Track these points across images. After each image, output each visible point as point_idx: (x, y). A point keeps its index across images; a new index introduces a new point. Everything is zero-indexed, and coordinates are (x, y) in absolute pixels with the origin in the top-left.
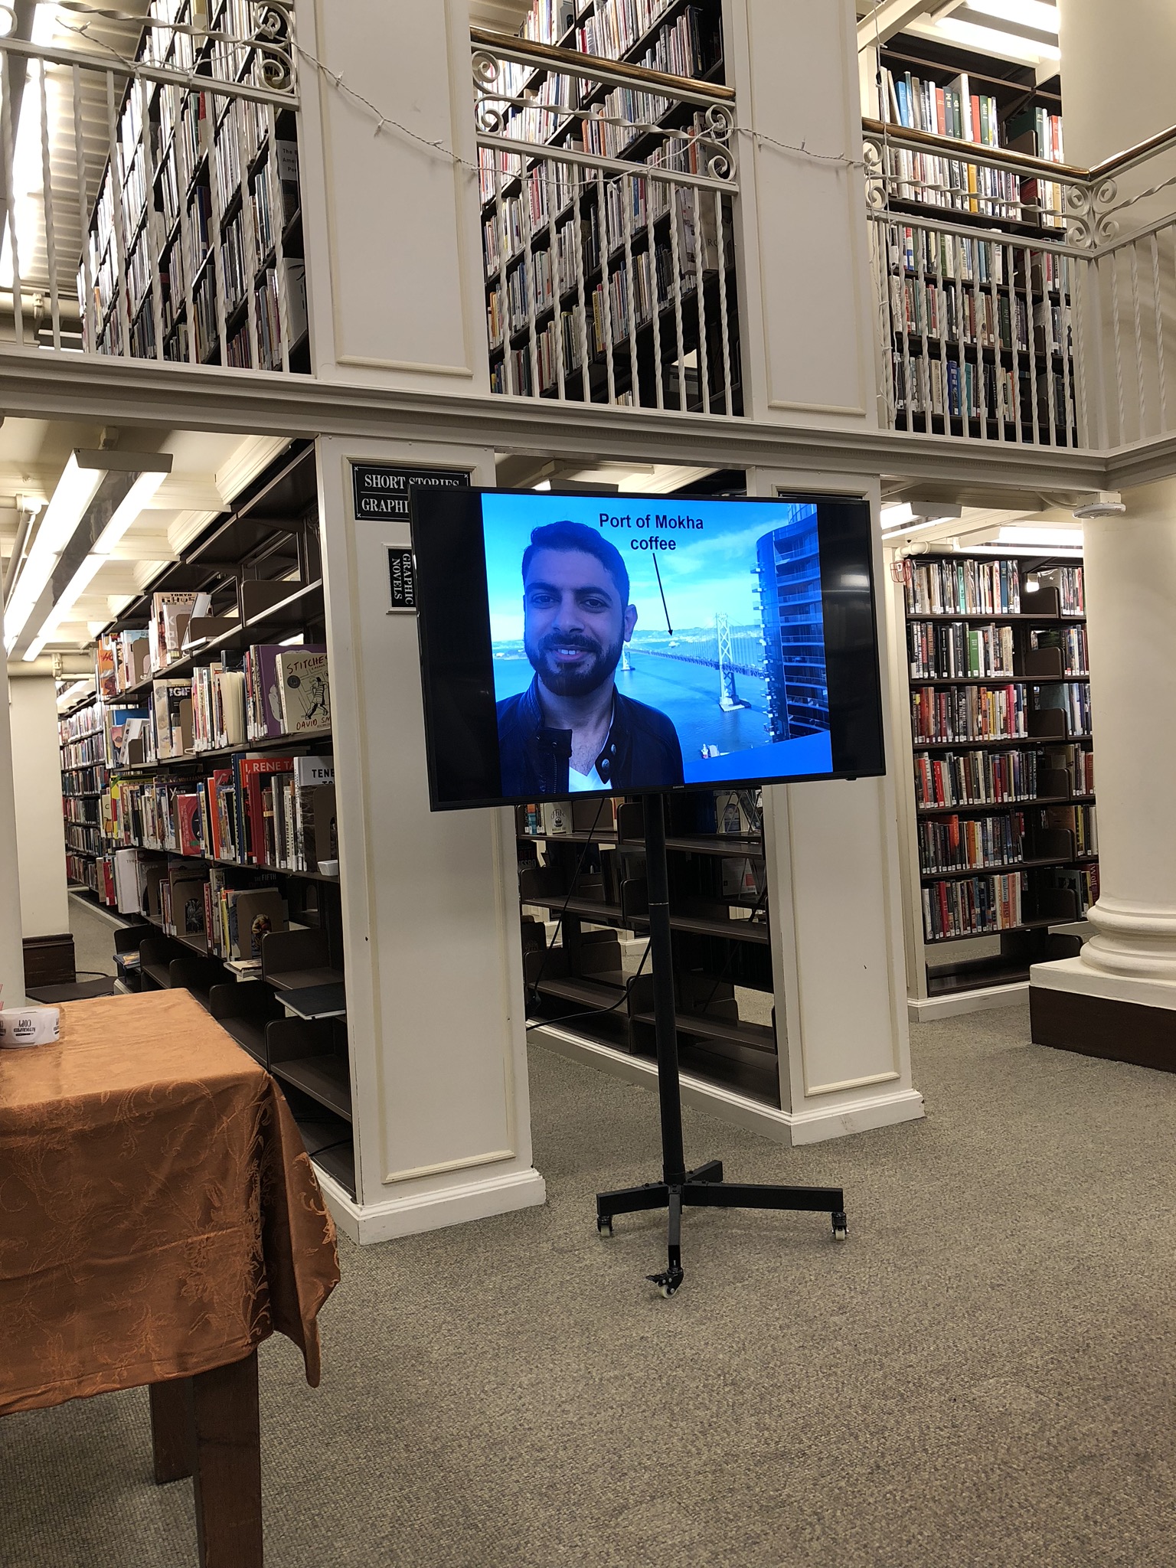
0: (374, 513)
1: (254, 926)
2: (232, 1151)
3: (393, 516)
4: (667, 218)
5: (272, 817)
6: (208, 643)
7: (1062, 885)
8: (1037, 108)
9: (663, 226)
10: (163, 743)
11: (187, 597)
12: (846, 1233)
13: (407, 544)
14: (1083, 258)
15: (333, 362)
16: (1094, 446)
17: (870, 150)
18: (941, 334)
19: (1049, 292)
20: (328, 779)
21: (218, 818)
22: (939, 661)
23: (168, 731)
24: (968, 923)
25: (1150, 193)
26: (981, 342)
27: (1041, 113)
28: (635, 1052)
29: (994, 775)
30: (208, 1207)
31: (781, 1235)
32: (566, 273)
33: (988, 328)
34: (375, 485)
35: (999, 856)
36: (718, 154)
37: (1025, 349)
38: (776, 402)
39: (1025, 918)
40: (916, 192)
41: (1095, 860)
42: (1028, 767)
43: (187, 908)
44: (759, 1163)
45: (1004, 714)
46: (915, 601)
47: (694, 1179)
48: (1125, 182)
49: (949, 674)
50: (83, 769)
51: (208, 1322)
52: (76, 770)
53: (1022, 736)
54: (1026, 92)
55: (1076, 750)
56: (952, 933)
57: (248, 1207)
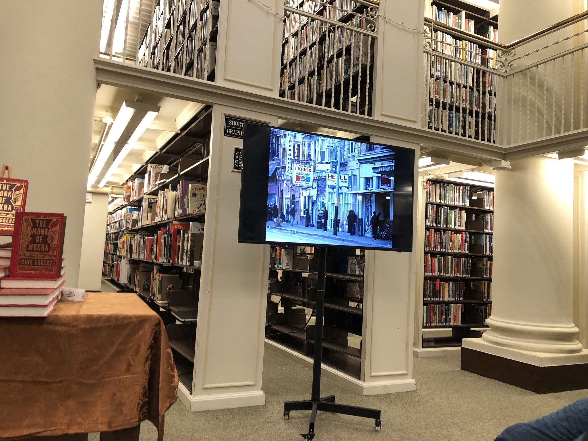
0: (231, 135)
1: (168, 288)
2: (142, 344)
3: (238, 136)
4: (350, 46)
5: (180, 246)
6: (165, 182)
7: (477, 312)
8: (489, 26)
9: (348, 49)
10: (144, 219)
11: (161, 167)
12: (380, 428)
13: (241, 147)
14: (502, 76)
15: (223, 79)
16: (501, 143)
17: (427, 29)
18: (448, 101)
19: (488, 91)
20: (202, 232)
21: (160, 246)
22: (437, 220)
23: (147, 215)
24: (440, 321)
25: (528, 55)
26: (462, 105)
27: (491, 28)
28: (307, 355)
29: (455, 266)
30: (129, 365)
31: (355, 426)
32: (312, 64)
33: (465, 101)
34: (233, 125)
35: (454, 297)
36: (371, 23)
37: (478, 110)
38: (384, 113)
39: (462, 322)
40: (443, 50)
41: (490, 303)
42: (468, 264)
43: (144, 282)
44: (350, 400)
45: (460, 243)
46: (430, 197)
47: (324, 400)
48: (519, 50)
49: (440, 226)
50: (115, 233)
51: (122, 411)
52: (113, 233)
53: (466, 252)
54: (486, 20)
55: (486, 260)
56: (433, 324)
57: (144, 367)
